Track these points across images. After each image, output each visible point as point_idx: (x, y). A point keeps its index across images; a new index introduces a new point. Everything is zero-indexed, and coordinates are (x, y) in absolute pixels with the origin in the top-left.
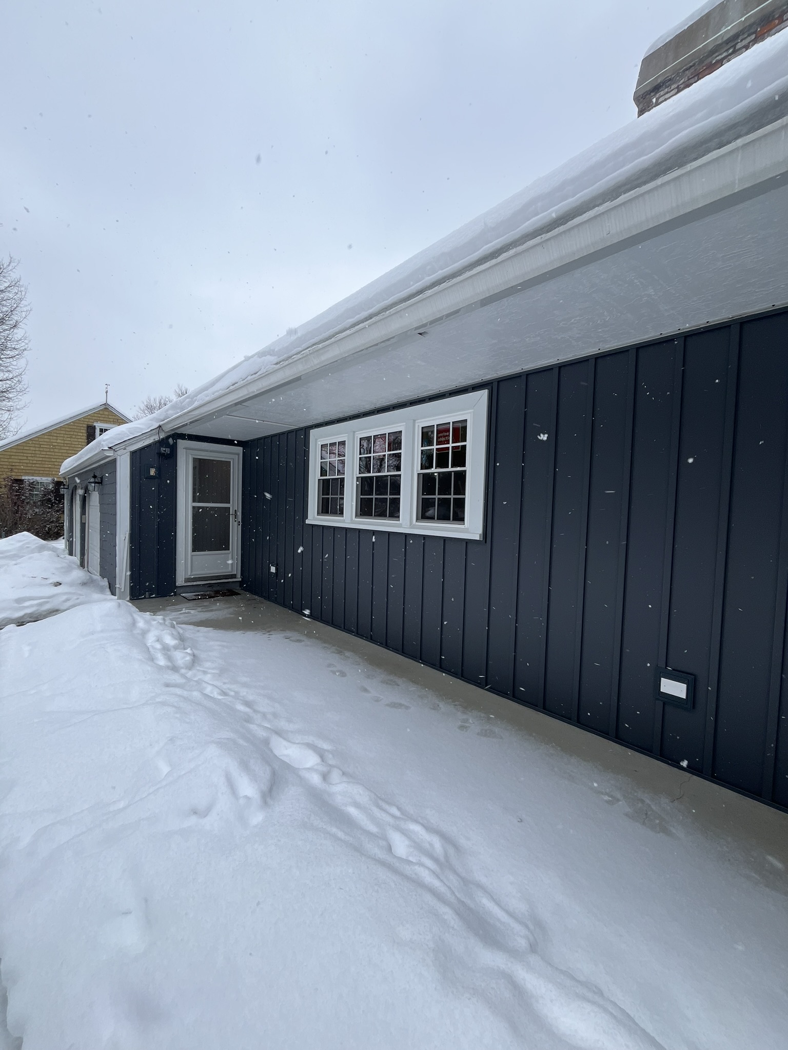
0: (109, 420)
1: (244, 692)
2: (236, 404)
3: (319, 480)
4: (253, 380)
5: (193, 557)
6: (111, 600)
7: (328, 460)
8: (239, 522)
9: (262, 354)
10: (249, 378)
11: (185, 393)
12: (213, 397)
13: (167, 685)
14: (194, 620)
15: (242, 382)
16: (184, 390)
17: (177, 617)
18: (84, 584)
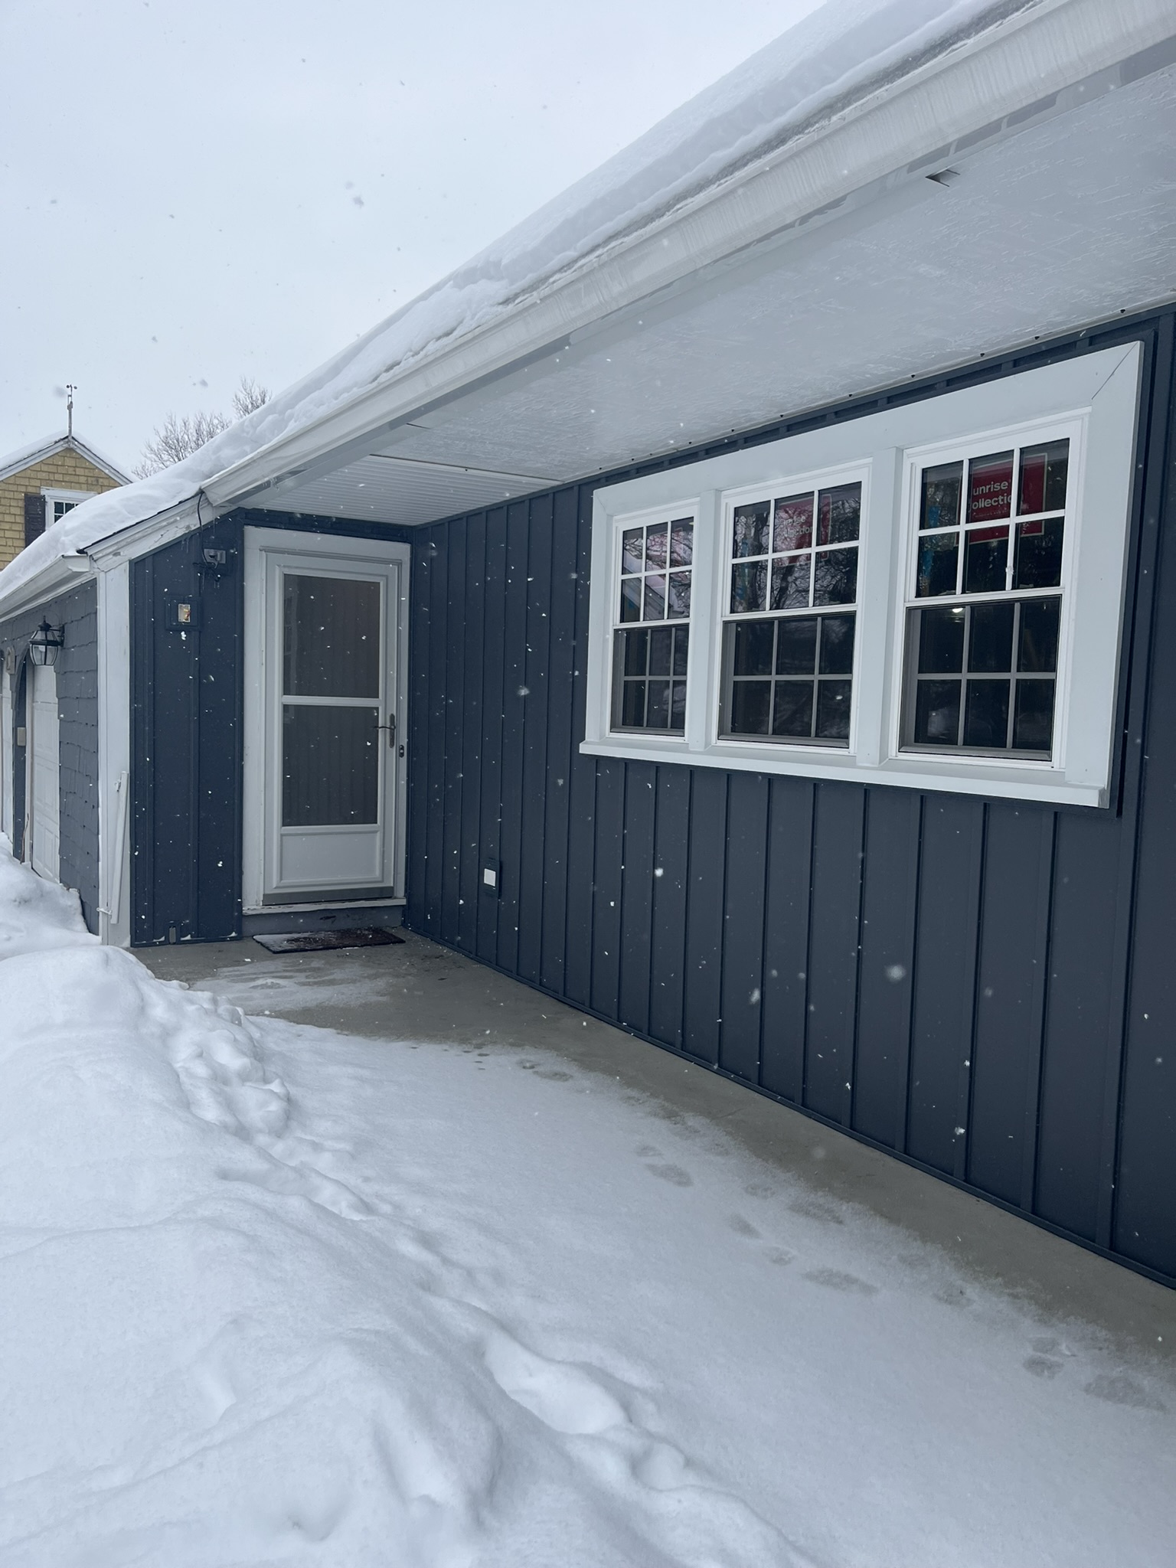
0: (75, 479)
1: (415, 1206)
2: (394, 424)
3: (616, 631)
4: (442, 353)
5: (284, 837)
6: (88, 945)
7: (642, 575)
8: (403, 748)
9: (467, 277)
10: (432, 347)
11: (260, 401)
12: (335, 405)
13: (224, 1175)
14: (289, 1006)
15: (412, 360)
16: (256, 393)
17: (245, 995)
18: (24, 902)
